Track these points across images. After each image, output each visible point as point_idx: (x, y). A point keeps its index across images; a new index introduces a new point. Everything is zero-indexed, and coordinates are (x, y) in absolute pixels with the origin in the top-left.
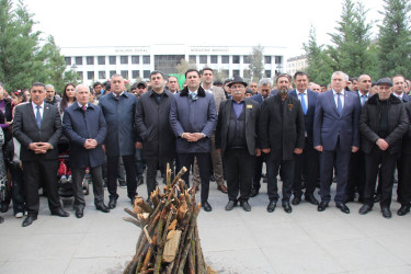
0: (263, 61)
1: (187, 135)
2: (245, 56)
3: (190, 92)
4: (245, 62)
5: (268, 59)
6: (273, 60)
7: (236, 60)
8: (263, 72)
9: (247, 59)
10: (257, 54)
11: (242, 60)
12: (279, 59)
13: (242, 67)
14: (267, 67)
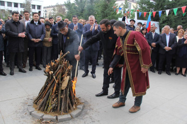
0: (31, 7)
1: (33, 39)
2: (21, 4)
3: (35, 22)
4: (21, 7)
5: (34, 6)
6: (36, 7)
7: (16, 5)
8: (31, 13)
9: (22, 6)
10: (28, 4)
11: (19, 6)
12: (39, 7)
13: (20, 10)
14: (33, 11)
